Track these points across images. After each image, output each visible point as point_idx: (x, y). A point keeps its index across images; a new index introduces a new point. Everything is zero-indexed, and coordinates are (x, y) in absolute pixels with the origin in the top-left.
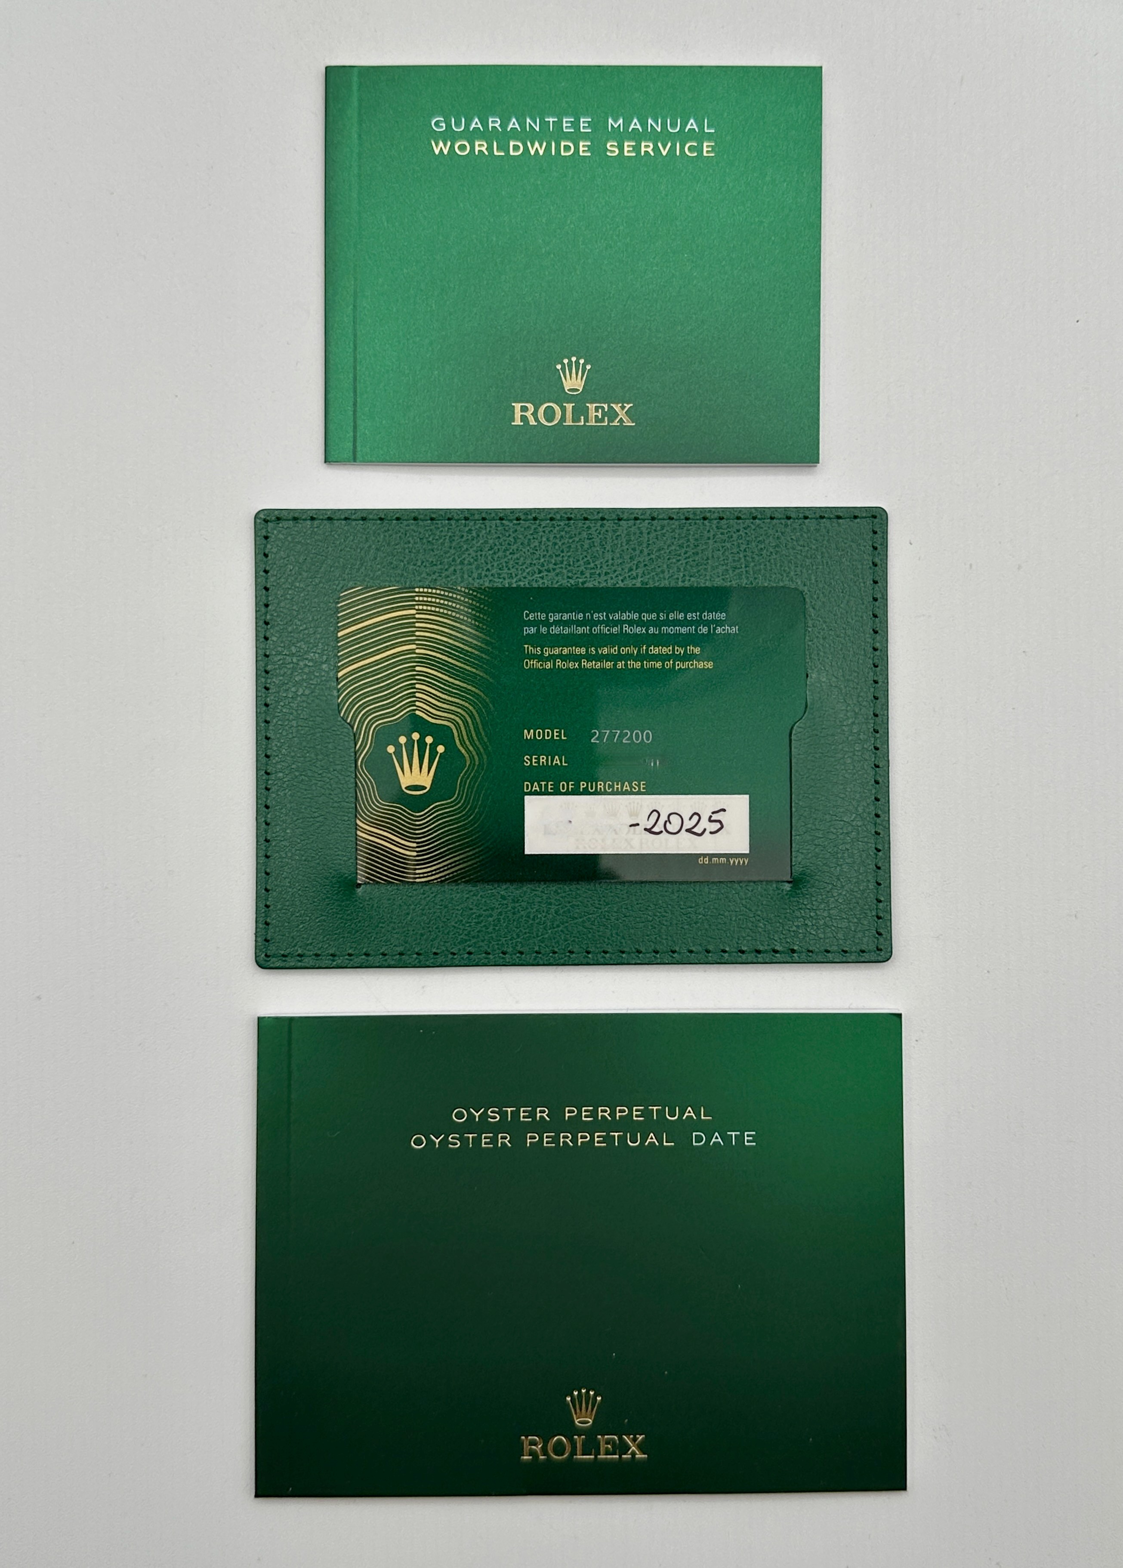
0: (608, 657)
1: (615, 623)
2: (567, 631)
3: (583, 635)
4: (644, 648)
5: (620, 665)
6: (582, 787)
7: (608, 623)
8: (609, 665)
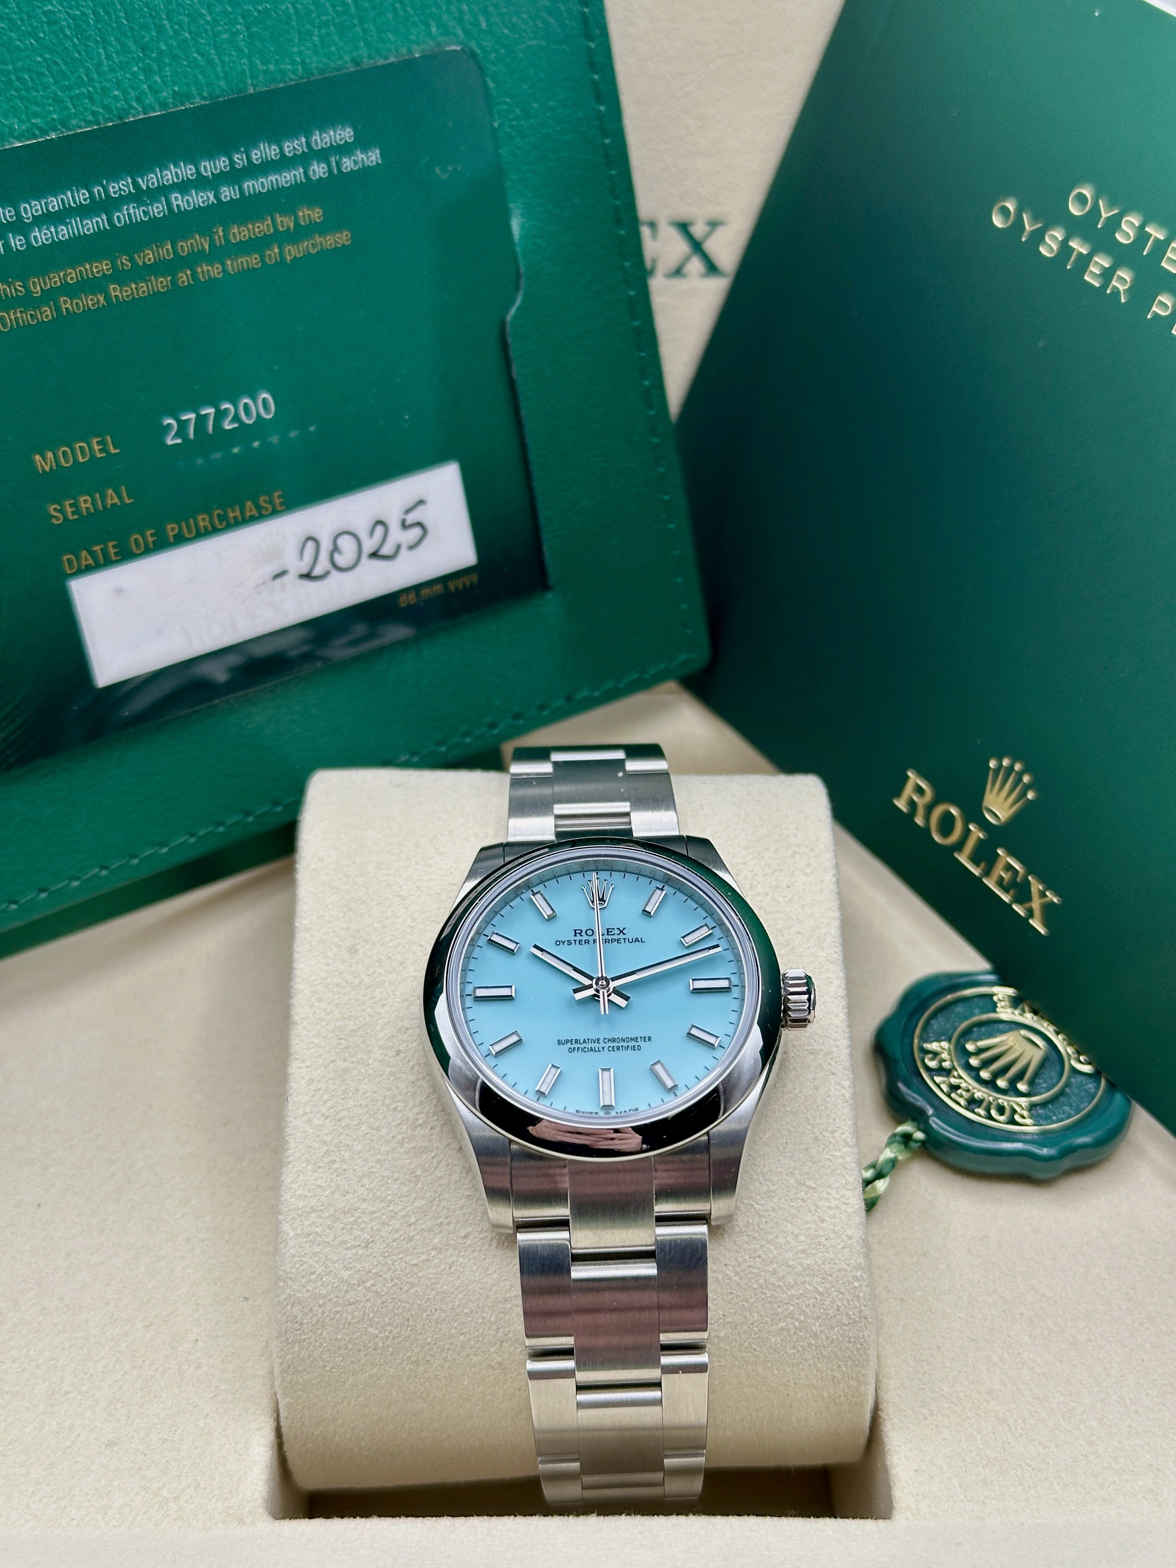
0: (159, 268)
1: (154, 194)
2: (64, 232)
3: (100, 234)
4: (221, 233)
5: (184, 277)
6: (171, 534)
7: (139, 197)
8: (161, 283)
